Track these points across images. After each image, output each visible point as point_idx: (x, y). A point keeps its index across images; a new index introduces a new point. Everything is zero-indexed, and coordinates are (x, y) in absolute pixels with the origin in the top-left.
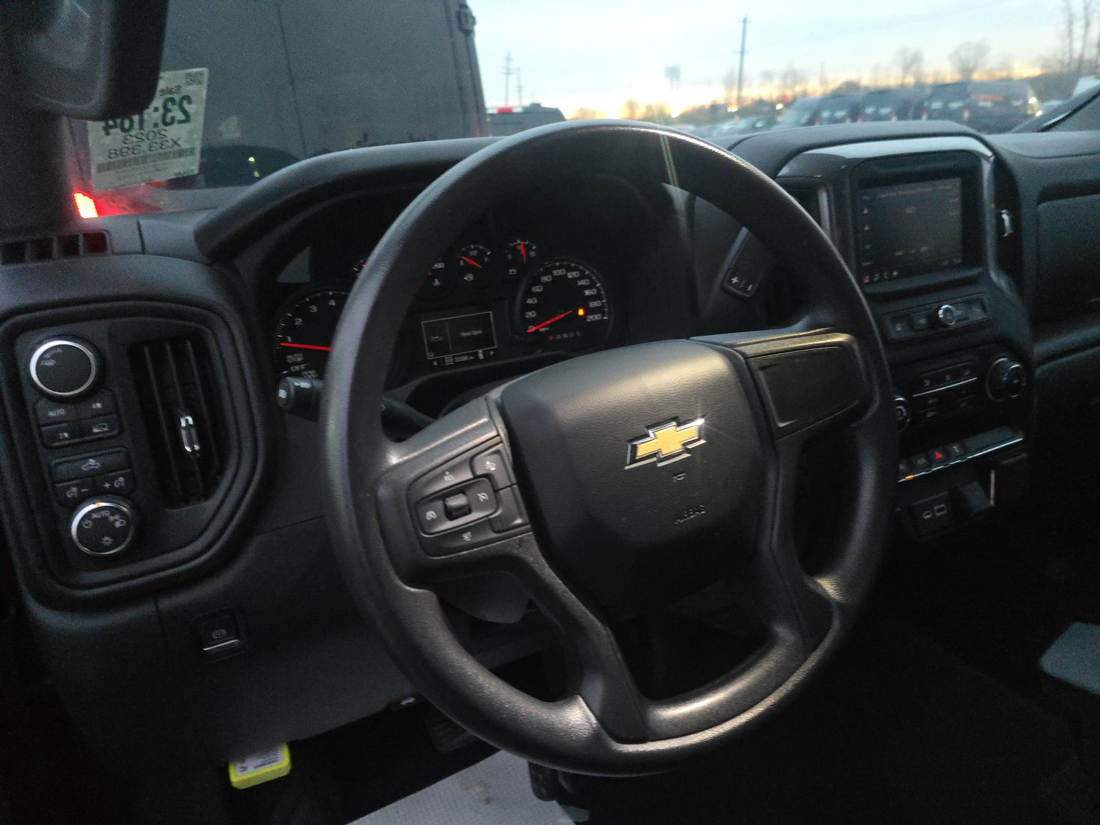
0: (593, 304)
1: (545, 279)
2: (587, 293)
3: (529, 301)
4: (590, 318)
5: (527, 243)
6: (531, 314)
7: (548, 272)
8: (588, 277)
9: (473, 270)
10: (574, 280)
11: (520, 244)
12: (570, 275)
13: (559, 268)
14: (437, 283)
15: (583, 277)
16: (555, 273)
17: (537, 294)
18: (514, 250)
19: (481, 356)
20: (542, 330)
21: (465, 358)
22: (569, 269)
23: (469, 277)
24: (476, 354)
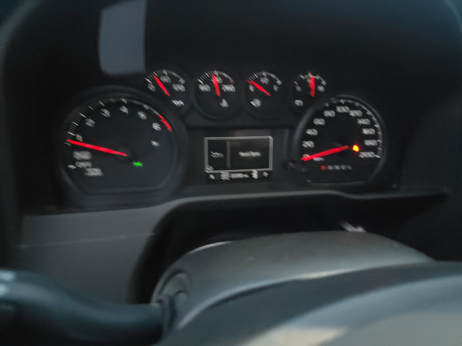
0: (369, 143)
1: (329, 114)
2: (366, 131)
3: (310, 132)
4: (364, 155)
5: (318, 77)
6: (308, 144)
7: (332, 107)
8: (369, 117)
9: (262, 97)
10: (356, 118)
11: (310, 77)
12: (353, 113)
13: (346, 104)
14: (224, 104)
15: (365, 116)
16: (339, 109)
17: (317, 127)
18: (303, 83)
19: (255, 175)
20: (316, 159)
21: (240, 176)
22: (353, 107)
23: (256, 103)
24: (250, 174)
